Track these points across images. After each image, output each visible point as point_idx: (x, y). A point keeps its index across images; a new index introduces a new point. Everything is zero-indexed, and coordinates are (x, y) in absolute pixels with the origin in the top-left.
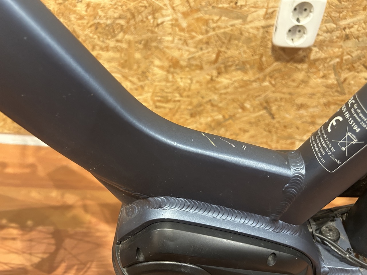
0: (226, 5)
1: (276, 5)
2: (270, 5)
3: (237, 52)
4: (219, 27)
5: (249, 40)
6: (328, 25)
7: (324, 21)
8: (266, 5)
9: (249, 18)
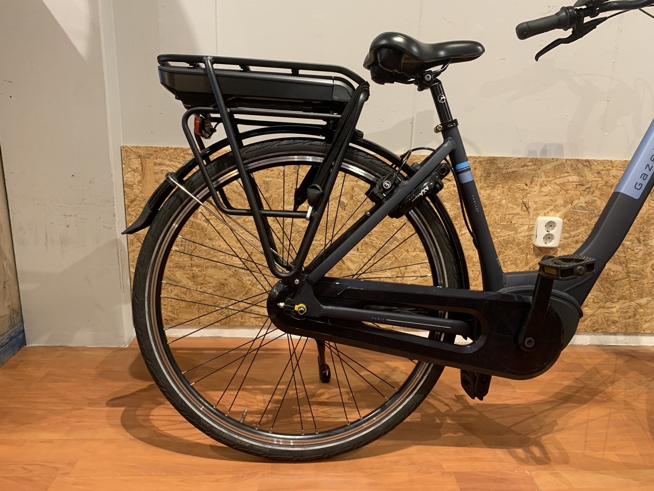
0: (505, 223)
1: (534, 223)
2: (531, 223)
3: (512, 252)
4: (501, 236)
5: (519, 244)
6: (564, 235)
7: (563, 233)
8: (528, 223)
9: (519, 231)
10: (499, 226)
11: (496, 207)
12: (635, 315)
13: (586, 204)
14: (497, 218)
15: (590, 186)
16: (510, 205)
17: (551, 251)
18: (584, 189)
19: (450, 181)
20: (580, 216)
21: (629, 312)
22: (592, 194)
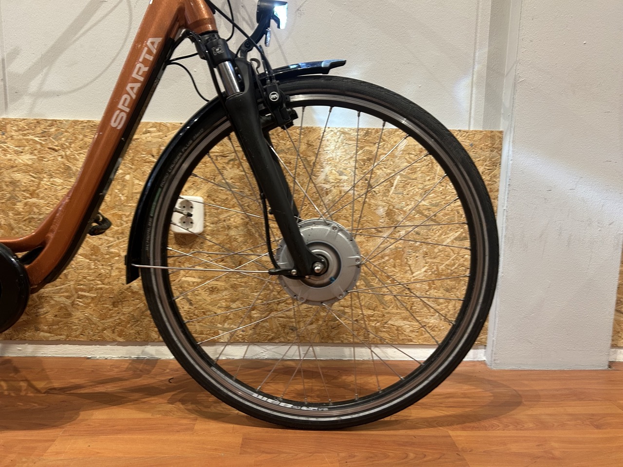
7: (206, 215)
10: (126, 208)
11: (118, 183)
12: (317, 320)
13: (232, 180)
14: (123, 198)
15: (233, 157)
16: (137, 182)
17: (198, 240)
18: (226, 161)
19: (56, 151)
20: (227, 195)
21: (310, 316)
22: (238, 168)
